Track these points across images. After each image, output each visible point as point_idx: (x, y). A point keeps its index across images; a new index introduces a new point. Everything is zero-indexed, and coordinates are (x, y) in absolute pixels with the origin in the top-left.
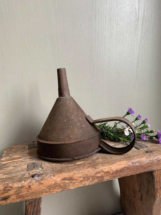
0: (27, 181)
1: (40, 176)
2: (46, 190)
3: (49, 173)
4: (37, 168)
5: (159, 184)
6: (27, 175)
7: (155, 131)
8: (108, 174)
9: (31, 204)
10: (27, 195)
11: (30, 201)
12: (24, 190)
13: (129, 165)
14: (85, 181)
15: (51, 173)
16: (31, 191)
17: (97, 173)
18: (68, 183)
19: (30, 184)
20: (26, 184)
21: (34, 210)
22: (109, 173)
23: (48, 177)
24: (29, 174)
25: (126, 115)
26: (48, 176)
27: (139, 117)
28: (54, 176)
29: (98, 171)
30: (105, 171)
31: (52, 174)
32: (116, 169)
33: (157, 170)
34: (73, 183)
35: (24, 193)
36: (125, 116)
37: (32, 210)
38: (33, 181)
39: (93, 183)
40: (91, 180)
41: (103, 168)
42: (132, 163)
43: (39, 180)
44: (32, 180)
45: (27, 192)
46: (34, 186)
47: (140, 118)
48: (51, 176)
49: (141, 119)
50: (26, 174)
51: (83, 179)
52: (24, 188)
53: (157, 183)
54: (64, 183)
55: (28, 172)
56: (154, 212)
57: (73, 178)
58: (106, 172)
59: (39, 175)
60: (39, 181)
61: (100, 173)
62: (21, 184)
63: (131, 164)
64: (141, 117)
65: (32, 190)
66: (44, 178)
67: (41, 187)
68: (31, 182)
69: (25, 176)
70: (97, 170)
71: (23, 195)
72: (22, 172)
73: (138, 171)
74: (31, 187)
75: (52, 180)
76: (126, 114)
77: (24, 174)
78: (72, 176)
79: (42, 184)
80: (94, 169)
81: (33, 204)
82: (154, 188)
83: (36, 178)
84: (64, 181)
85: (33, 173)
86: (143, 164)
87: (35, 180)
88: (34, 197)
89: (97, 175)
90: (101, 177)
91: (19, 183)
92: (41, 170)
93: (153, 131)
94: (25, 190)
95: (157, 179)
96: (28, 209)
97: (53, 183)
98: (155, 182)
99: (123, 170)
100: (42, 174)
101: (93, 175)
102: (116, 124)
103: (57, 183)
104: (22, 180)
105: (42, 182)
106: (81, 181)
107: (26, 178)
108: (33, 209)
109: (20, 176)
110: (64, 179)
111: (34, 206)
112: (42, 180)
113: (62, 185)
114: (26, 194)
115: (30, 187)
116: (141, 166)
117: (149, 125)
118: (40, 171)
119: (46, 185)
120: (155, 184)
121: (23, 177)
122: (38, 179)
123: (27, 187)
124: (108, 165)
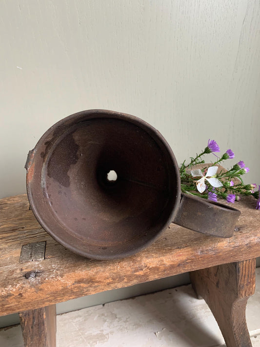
0: (16, 285)
1: (39, 276)
2: (48, 299)
3: (55, 269)
4: (36, 258)
5: (246, 279)
6: (18, 271)
7: (254, 187)
8: (156, 271)
9: (27, 316)
10: (18, 306)
11: (25, 313)
12: (11, 300)
13: (195, 256)
14: (115, 283)
15: (57, 270)
16: (23, 301)
17: (136, 271)
18: (85, 288)
19: (22, 291)
20: (14, 290)
21: (33, 323)
22: (158, 270)
23: (52, 278)
24: (22, 270)
25: (204, 153)
26: (51, 276)
27: (228, 155)
28: (62, 276)
29: (139, 267)
30: (151, 267)
31: (59, 272)
32: (171, 263)
33: (246, 261)
34: (95, 287)
35: (13, 304)
36: (202, 154)
37: (31, 323)
38: (27, 286)
39: (129, 285)
40: (125, 280)
41: (147, 261)
42: (202, 251)
43: (37, 283)
44: (24, 283)
45: (17, 303)
46: (29, 293)
47: (231, 155)
48: (57, 276)
49: (232, 158)
50: (16, 269)
51: (111, 280)
52: (11, 297)
53: (243, 278)
54: (79, 287)
55: (20, 266)
56: (234, 308)
57: (94, 279)
58: (153, 267)
59: (37, 274)
60: (37, 285)
61: (142, 269)
62: (6, 290)
63: (199, 254)
64: (233, 154)
65: (25, 300)
66: (45, 279)
67: (41, 295)
68: (23, 287)
69: (14, 275)
70: (137, 265)
71: (11, 307)
72: (10, 266)
73: (210, 264)
74: (24, 295)
75: (58, 283)
76: (204, 151)
77: (13, 271)
78: (94, 275)
79: (41, 290)
80: (132, 264)
81: (31, 316)
82: (237, 284)
83: (32, 279)
84: (79, 285)
85: (27, 268)
86: (221, 254)
87: (29, 284)
88: (29, 308)
89: (137, 273)
90: (143, 276)
91: (3, 289)
92: (42, 263)
93: (251, 187)
94: (14, 300)
95: (244, 272)
96: (24, 322)
97: (61, 288)
98: (239, 276)
99: (184, 265)
100: (43, 272)
101: (129, 273)
102: (184, 168)
103: (67, 288)
104: (8, 282)
105: (41, 286)
106: (109, 284)
107: (15, 278)
108: (32, 321)
109: (5, 275)
110: (79, 281)
111: (33, 318)
112: (42, 283)
113: (75, 291)
114: (16, 305)
115: (22, 296)
116: (217, 256)
117: (245, 170)
118: (40, 266)
119: (49, 292)
120: (240, 278)
121: (11, 277)
122: (34, 282)
123: (16, 296)
124: (157, 255)
